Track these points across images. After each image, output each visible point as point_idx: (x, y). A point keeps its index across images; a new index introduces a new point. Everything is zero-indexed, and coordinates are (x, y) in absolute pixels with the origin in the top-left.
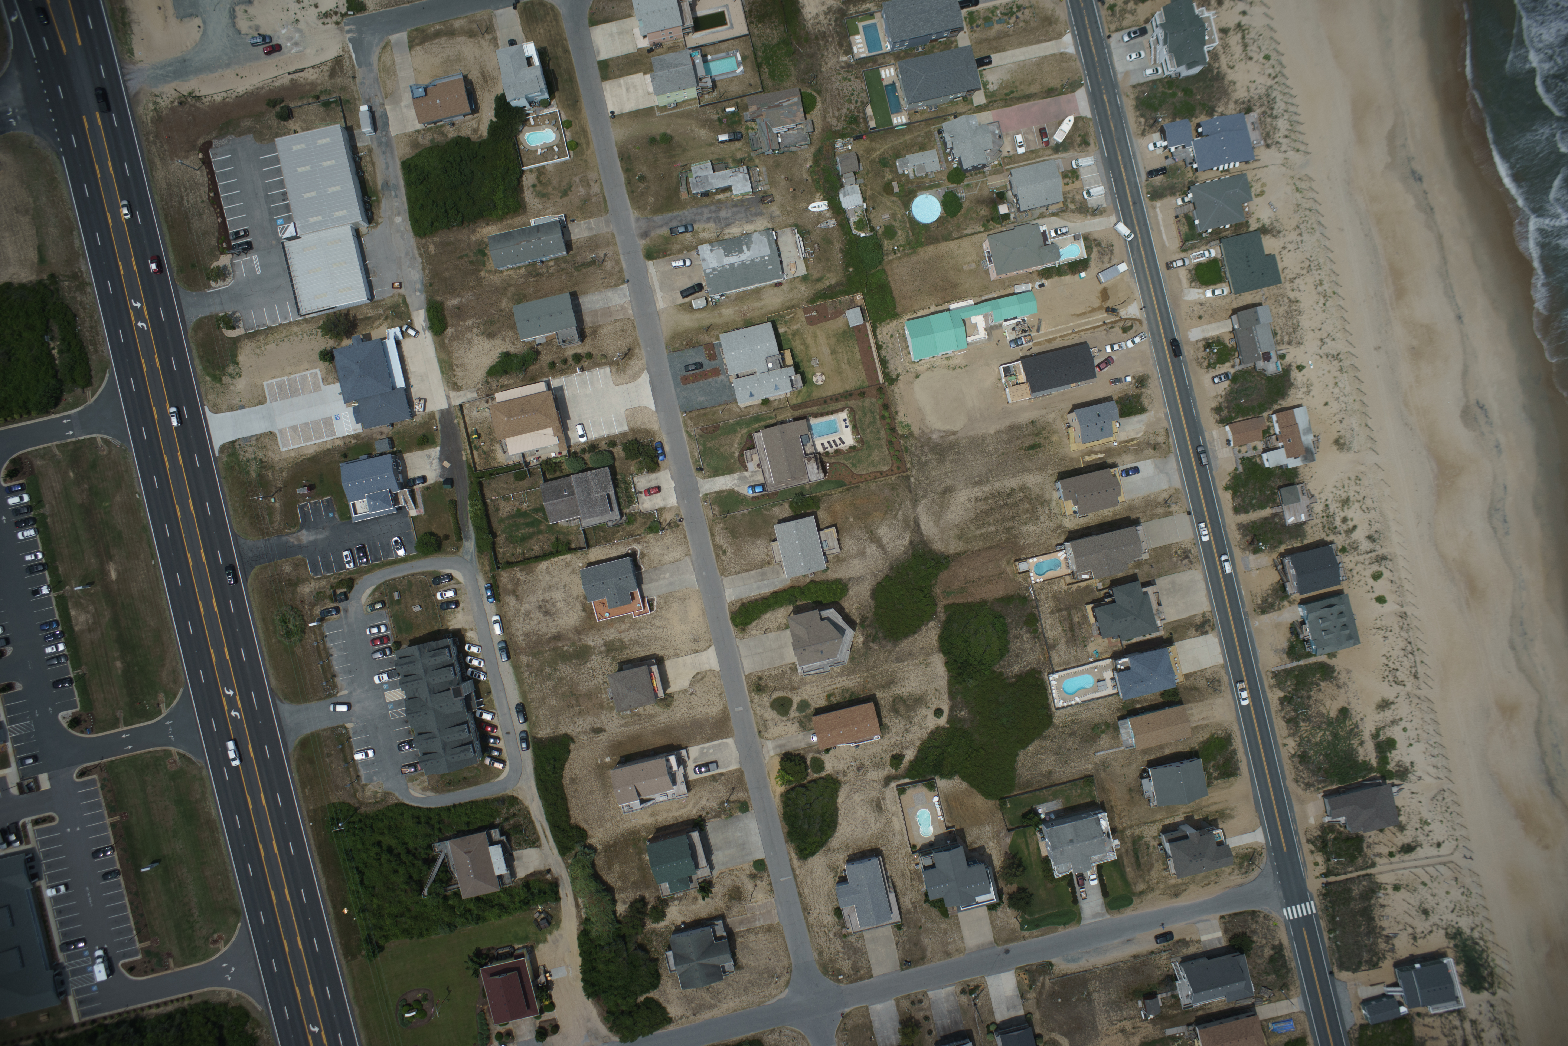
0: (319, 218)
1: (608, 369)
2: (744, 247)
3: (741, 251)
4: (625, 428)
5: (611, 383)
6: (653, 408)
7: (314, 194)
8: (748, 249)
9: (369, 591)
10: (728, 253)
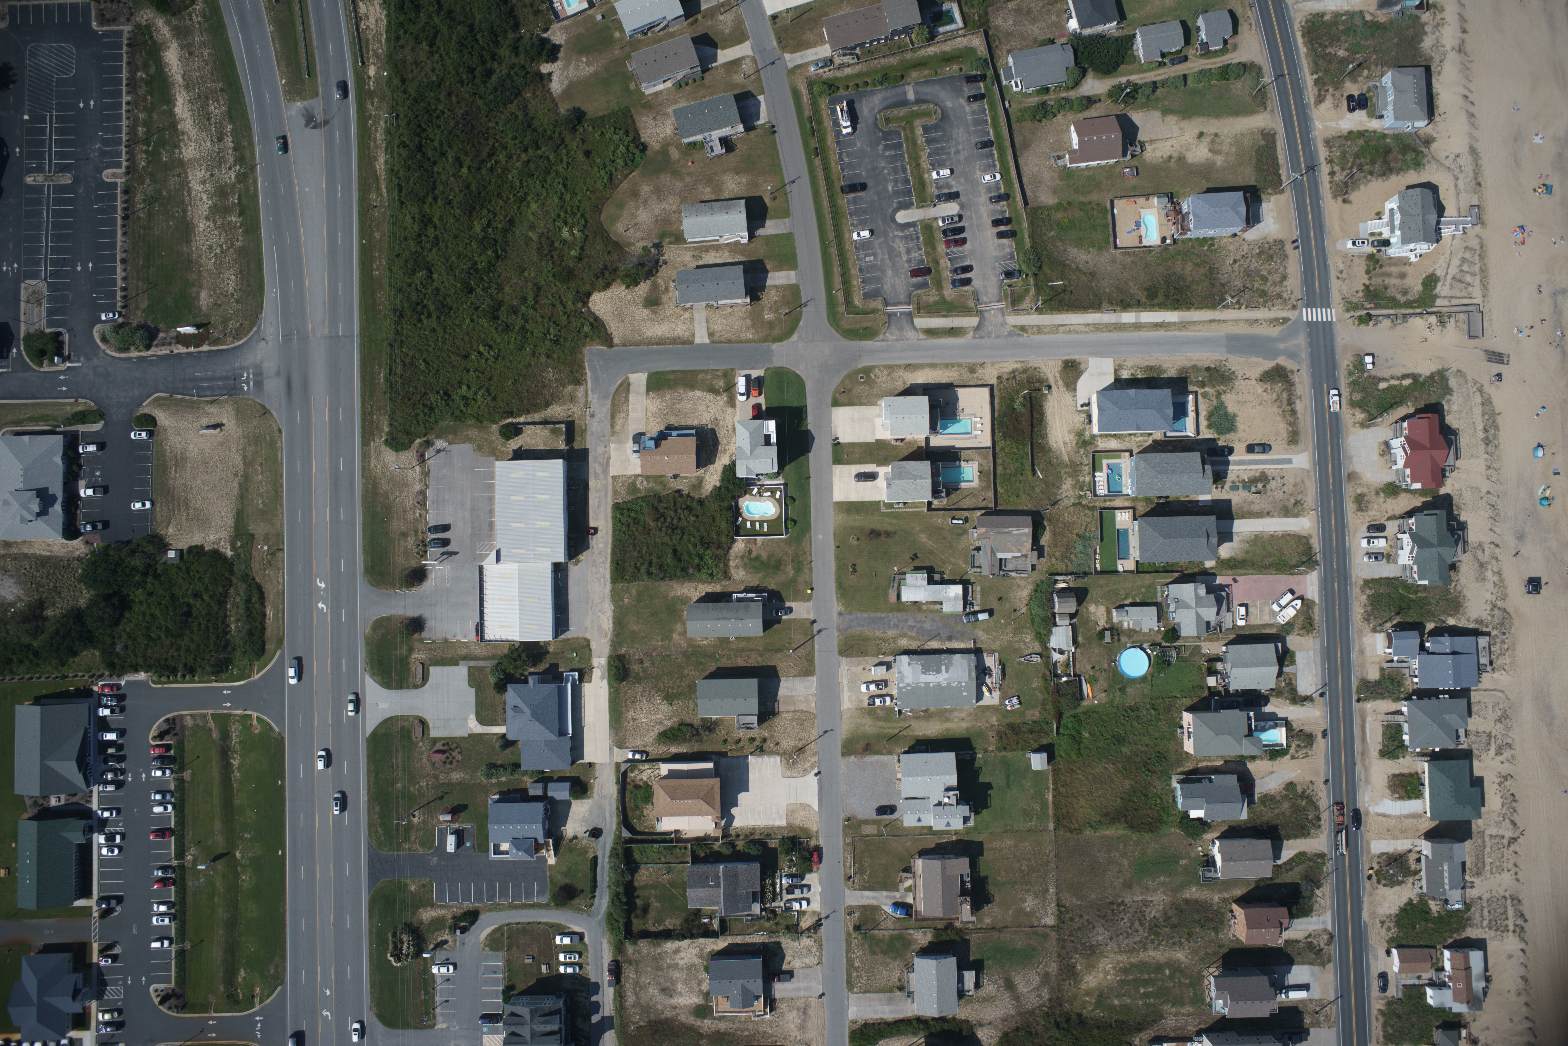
0: (523, 551)
1: (778, 759)
2: (943, 668)
3: (939, 671)
4: (783, 823)
5: (779, 773)
6: (815, 807)
7: (522, 525)
8: (947, 671)
9: (489, 930)
10: (926, 670)
